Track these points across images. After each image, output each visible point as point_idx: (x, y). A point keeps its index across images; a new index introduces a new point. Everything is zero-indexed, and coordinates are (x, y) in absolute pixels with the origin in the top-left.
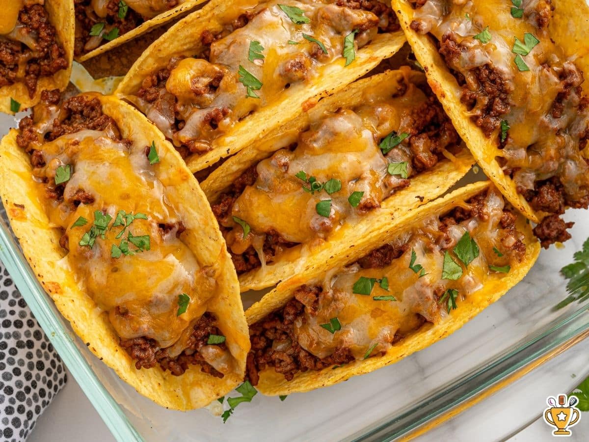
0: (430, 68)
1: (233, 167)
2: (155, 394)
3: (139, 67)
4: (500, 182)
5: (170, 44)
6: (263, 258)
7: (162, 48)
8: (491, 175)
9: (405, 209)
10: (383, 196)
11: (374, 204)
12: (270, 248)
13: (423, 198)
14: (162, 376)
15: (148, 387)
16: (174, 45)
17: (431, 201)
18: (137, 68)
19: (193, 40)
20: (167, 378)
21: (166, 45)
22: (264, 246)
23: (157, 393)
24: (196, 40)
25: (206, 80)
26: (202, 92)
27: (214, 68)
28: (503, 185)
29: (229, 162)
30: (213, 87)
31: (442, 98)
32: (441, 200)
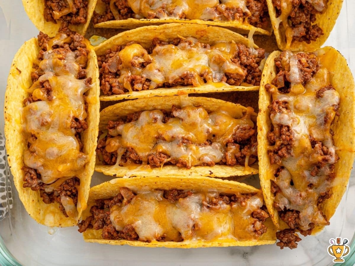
0: (262, 112)
1: (128, 106)
2: (27, 204)
3: (114, 40)
4: (266, 193)
5: (134, 36)
6: (119, 161)
7: (129, 36)
8: (263, 187)
9: (200, 174)
10: (196, 164)
11: (188, 165)
12: (126, 158)
13: (212, 173)
14: (38, 199)
15: (26, 197)
16: (136, 37)
17: (216, 178)
18: (112, 40)
19: (148, 39)
20: (40, 201)
21: (132, 35)
22: (123, 155)
23: (29, 204)
24: (149, 40)
25: (141, 60)
26: (136, 65)
27: (148, 56)
28: (267, 195)
29: (128, 102)
30: (143, 66)
31: (260, 130)
32: (221, 180)
